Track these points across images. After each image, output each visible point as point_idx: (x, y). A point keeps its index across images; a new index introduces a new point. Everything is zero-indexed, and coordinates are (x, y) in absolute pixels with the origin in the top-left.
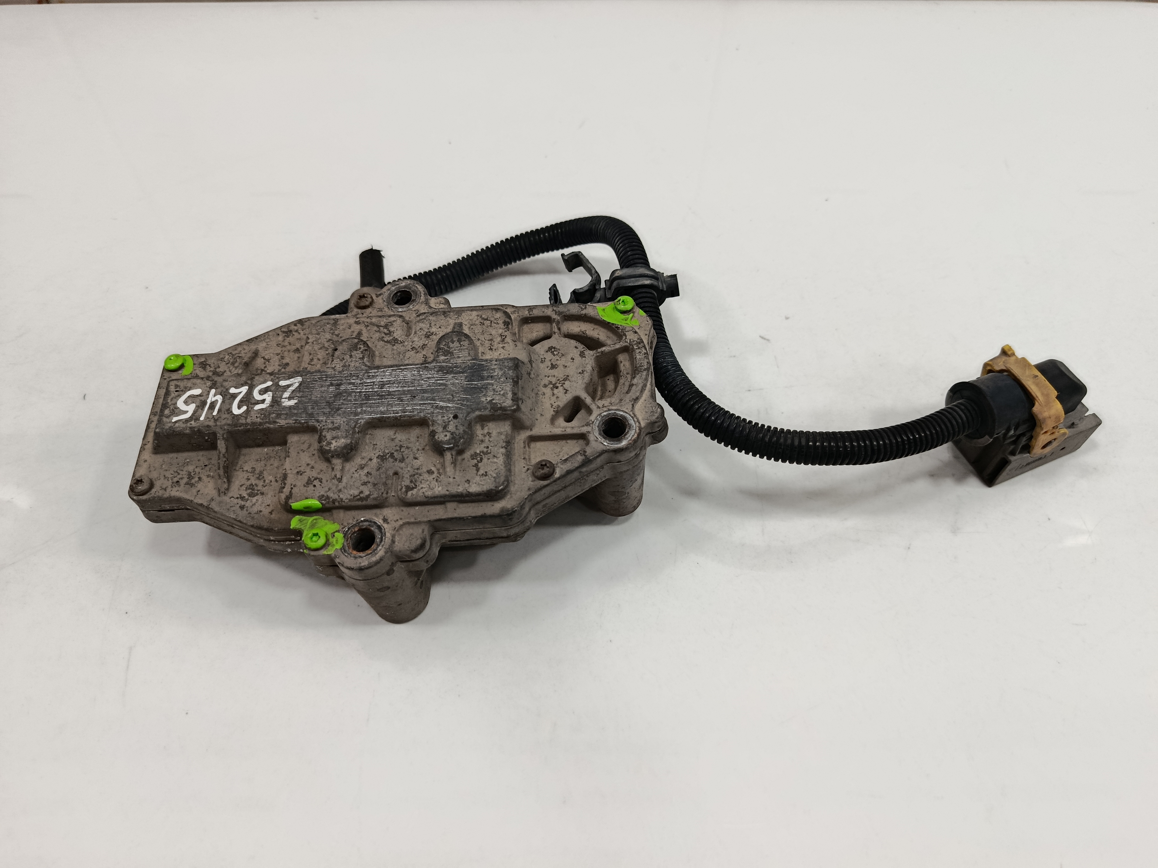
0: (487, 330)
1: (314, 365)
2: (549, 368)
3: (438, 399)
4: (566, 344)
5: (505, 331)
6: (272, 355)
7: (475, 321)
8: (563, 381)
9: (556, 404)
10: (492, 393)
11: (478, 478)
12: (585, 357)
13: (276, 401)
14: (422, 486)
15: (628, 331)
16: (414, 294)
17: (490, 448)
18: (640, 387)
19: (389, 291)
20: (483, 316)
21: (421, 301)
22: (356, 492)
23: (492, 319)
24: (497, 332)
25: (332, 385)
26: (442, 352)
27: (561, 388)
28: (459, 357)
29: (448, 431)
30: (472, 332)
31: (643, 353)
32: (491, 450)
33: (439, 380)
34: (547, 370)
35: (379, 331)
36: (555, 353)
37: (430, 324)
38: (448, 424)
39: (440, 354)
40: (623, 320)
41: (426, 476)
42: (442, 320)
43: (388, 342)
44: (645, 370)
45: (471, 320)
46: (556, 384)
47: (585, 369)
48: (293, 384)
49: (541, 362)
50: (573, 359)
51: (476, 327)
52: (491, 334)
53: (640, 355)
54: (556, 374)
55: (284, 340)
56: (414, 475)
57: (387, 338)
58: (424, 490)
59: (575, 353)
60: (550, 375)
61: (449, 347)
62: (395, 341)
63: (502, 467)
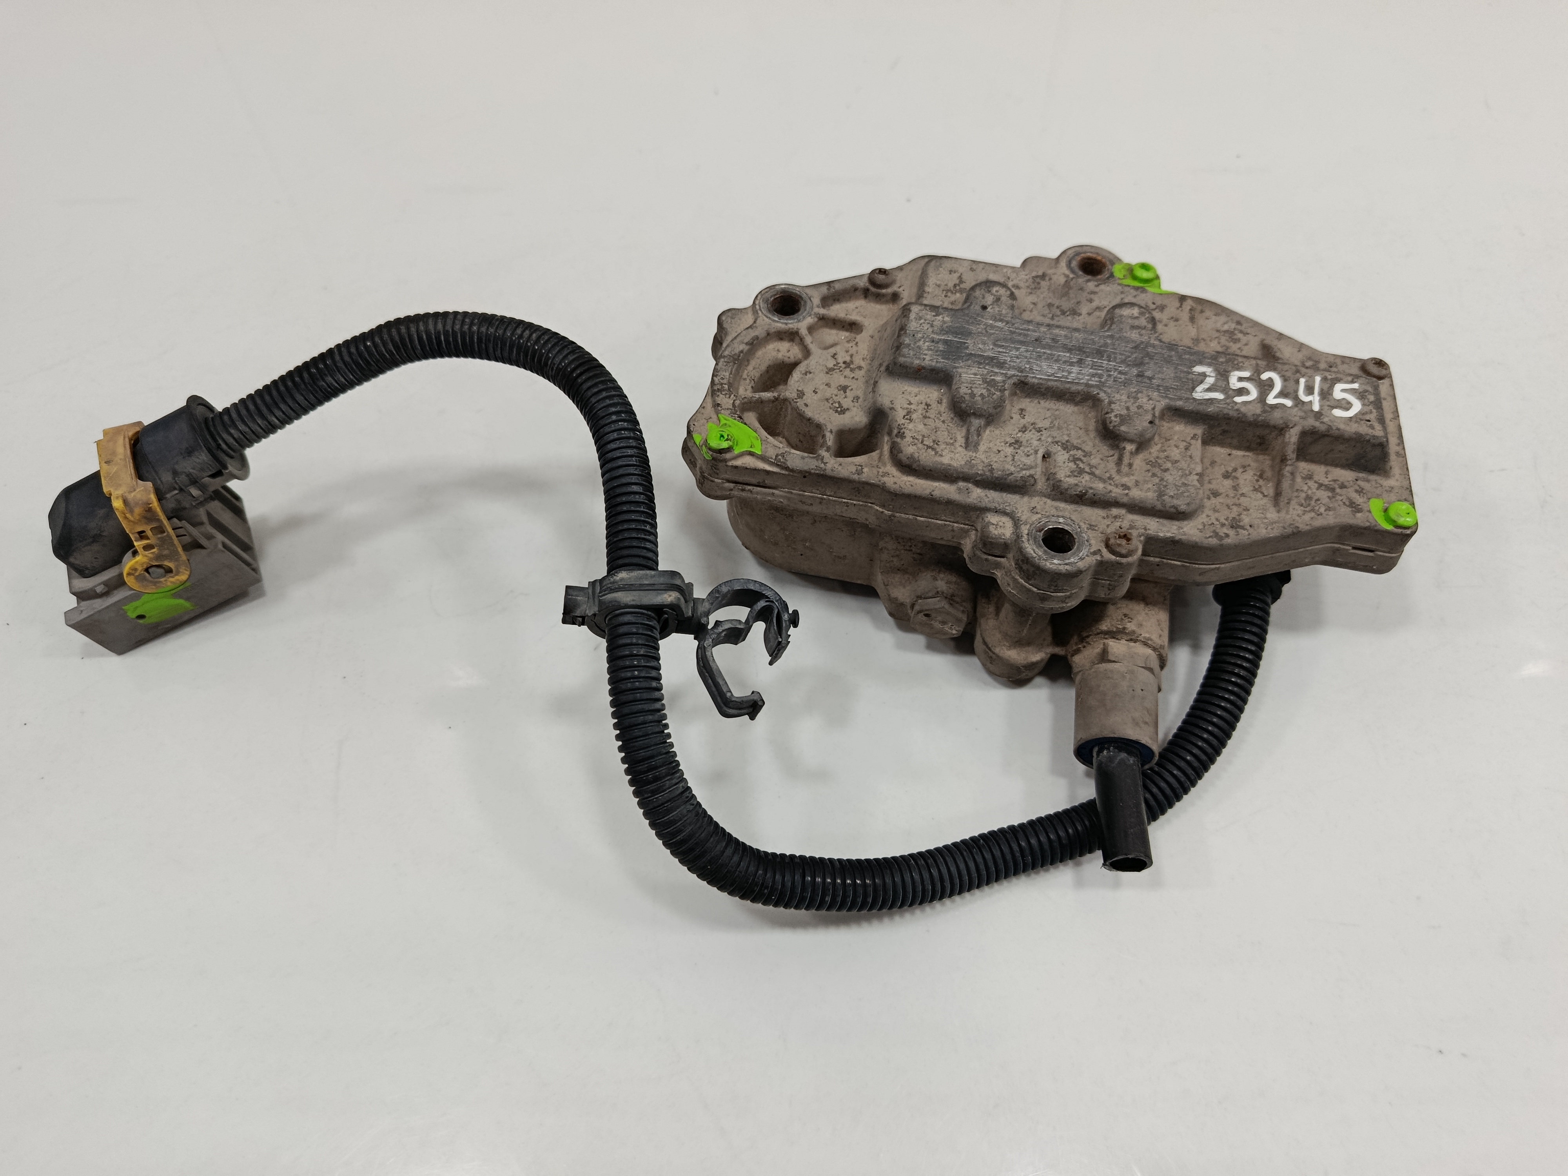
0: (931, 432)
1: (1182, 441)
2: (850, 388)
3: (1005, 331)
4: (819, 414)
5: (904, 425)
6: (1253, 496)
7: (946, 448)
8: (835, 369)
9: (850, 345)
10: (934, 323)
11: (961, 270)
12: (797, 390)
13: (1223, 375)
14: (1027, 277)
15: (728, 409)
16: (1039, 541)
17: (943, 295)
18: (738, 339)
19: (1081, 555)
20: (933, 453)
21: (1028, 526)
22: (1102, 287)
23: (920, 446)
24: (915, 426)
25: (1150, 379)
26: (998, 386)
27: (840, 360)
28: (975, 374)
29: (994, 295)
30: (952, 434)
31: (719, 378)
32: (942, 293)
33: (1004, 352)
34: (854, 387)
35: (1091, 466)
36: (837, 405)
37: (1013, 460)
38: (994, 302)
39: (1001, 384)
40: (730, 426)
41: (1021, 284)
42: (996, 462)
43: (1078, 449)
44: (724, 357)
45: (953, 452)
46: (845, 368)
47: (802, 376)
48: (1204, 391)
49: (859, 398)
50: (815, 392)
51: (946, 440)
52: (925, 425)
53: (724, 375)
54: (842, 378)
55: (1239, 515)
56: (1035, 288)
57: (1079, 454)
58: (1023, 273)
59: (809, 398)
60: (850, 379)
61: (988, 390)
62: (1066, 447)
63: (931, 274)
